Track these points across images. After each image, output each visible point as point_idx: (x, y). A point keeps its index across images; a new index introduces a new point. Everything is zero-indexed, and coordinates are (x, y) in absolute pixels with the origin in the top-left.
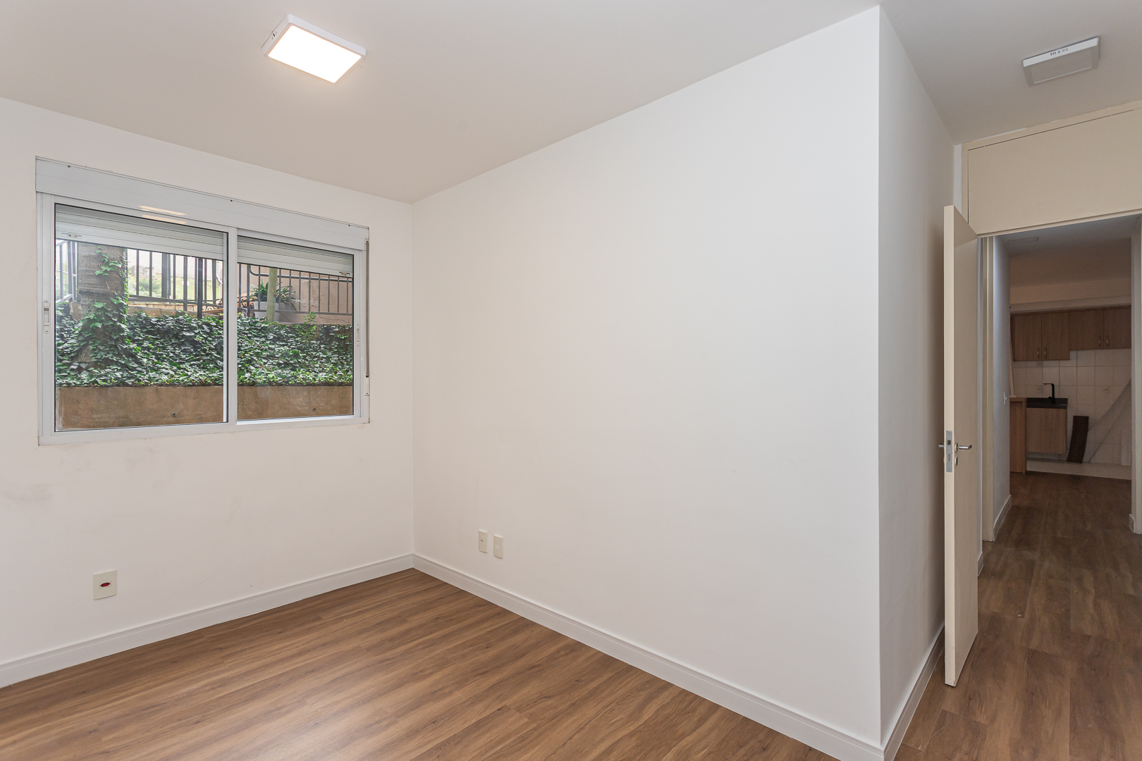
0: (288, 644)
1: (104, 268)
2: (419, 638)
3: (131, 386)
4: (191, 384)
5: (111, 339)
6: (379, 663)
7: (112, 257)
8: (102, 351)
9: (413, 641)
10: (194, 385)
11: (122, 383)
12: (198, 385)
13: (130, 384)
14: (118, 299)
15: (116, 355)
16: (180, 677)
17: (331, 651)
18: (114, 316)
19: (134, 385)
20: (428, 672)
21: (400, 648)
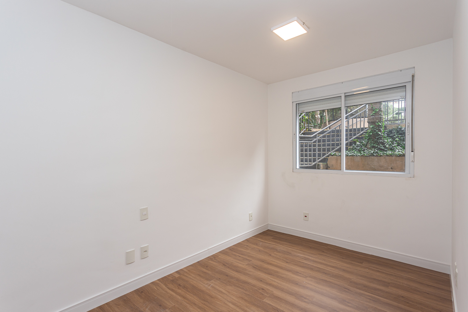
0: (338, 262)
1: (373, 112)
2: (377, 296)
3: (376, 156)
4: (399, 155)
5: (376, 138)
6: (344, 288)
7: (376, 107)
8: (373, 143)
9: (372, 294)
10: (400, 156)
11: (372, 155)
12: (402, 156)
13: (375, 155)
14: (378, 123)
15: (377, 144)
16: (303, 251)
17: (341, 273)
18: (377, 129)
19: (377, 156)
20: (350, 305)
21: (361, 291)
